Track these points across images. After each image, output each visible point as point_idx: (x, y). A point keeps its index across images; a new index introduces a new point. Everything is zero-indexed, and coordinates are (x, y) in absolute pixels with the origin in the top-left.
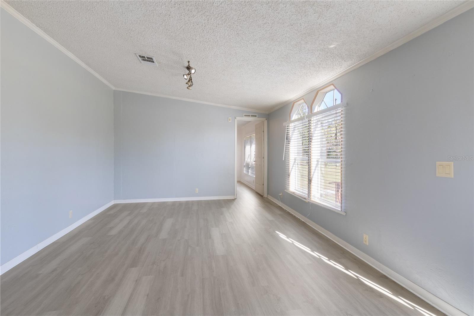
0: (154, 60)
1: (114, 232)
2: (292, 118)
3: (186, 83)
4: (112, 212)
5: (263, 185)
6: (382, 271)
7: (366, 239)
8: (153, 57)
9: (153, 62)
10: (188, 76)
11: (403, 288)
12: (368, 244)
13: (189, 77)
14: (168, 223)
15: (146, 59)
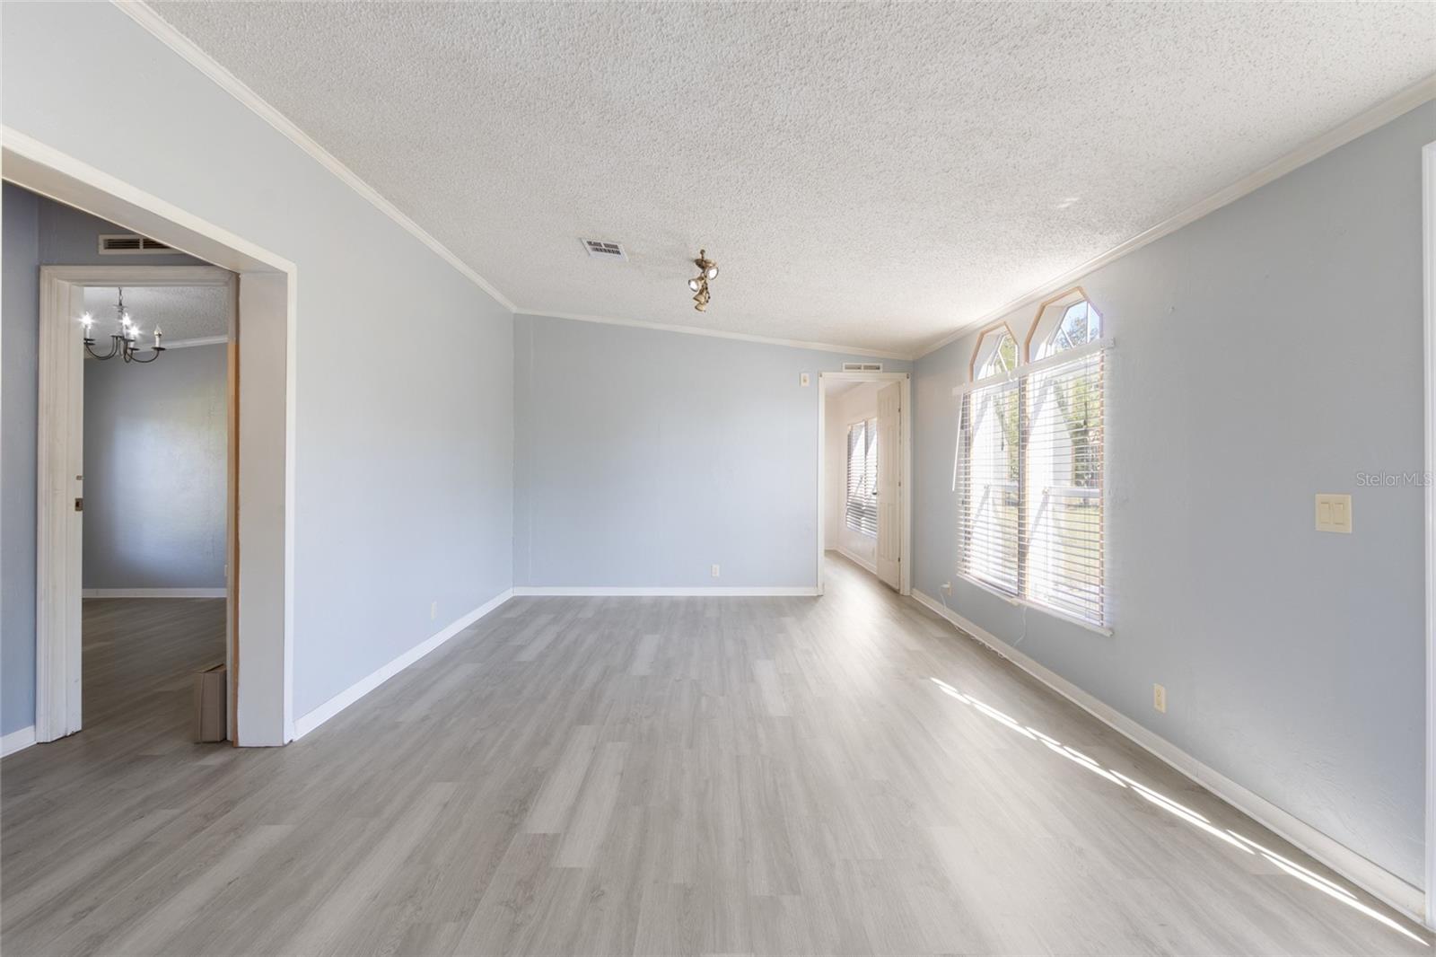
0: (621, 248)
1: (528, 655)
2: (978, 374)
3: (695, 299)
4: (512, 614)
5: (899, 560)
6: (1197, 776)
7: (1161, 698)
8: (620, 243)
9: (618, 253)
10: (699, 282)
11: (1240, 814)
12: (1163, 709)
13: (701, 283)
14: (648, 646)
15: (604, 247)
